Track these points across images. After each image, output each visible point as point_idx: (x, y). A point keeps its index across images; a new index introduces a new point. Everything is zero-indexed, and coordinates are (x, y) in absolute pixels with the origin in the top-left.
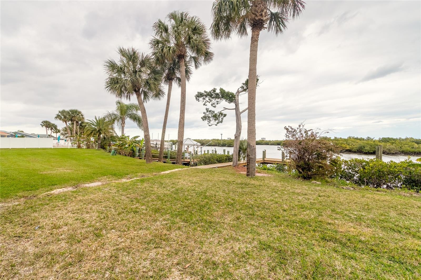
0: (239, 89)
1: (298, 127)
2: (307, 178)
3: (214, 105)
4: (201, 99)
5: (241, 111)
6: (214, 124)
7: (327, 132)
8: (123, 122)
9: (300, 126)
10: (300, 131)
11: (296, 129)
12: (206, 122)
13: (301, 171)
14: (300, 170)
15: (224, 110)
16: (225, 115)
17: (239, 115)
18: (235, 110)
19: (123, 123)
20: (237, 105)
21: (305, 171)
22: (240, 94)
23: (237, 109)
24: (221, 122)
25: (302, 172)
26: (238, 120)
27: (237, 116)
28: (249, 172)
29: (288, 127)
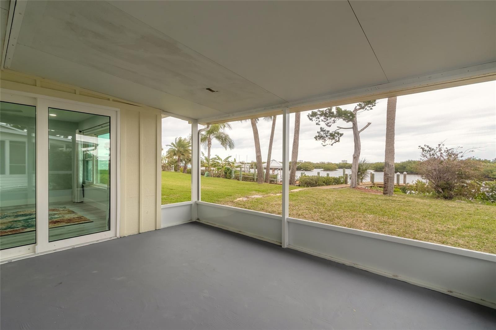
0: (356, 107)
1: (438, 146)
2: (448, 198)
3: (329, 125)
4: (314, 119)
5: (359, 130)
6: (329, 144)
7: (472, 151)
8: (210, 142)
9: (439, 145)
10: (440, 150)
11: (435, 149)
12: (321, 141)
13: (441, 191)
14: (439, 190)
15: (339, 129)
16: (341, 135)
17: (357, 134)
18: (352, 129)
19: (209, 144)
20: (355, 125)
21: (446, 190)
22: (358, 112)
23: (355, 127)
24: (339, 141)
25: (443, 192)
26: (357, 140)
27: (355, 135)
28: (387, 190)
29: (423, 146)
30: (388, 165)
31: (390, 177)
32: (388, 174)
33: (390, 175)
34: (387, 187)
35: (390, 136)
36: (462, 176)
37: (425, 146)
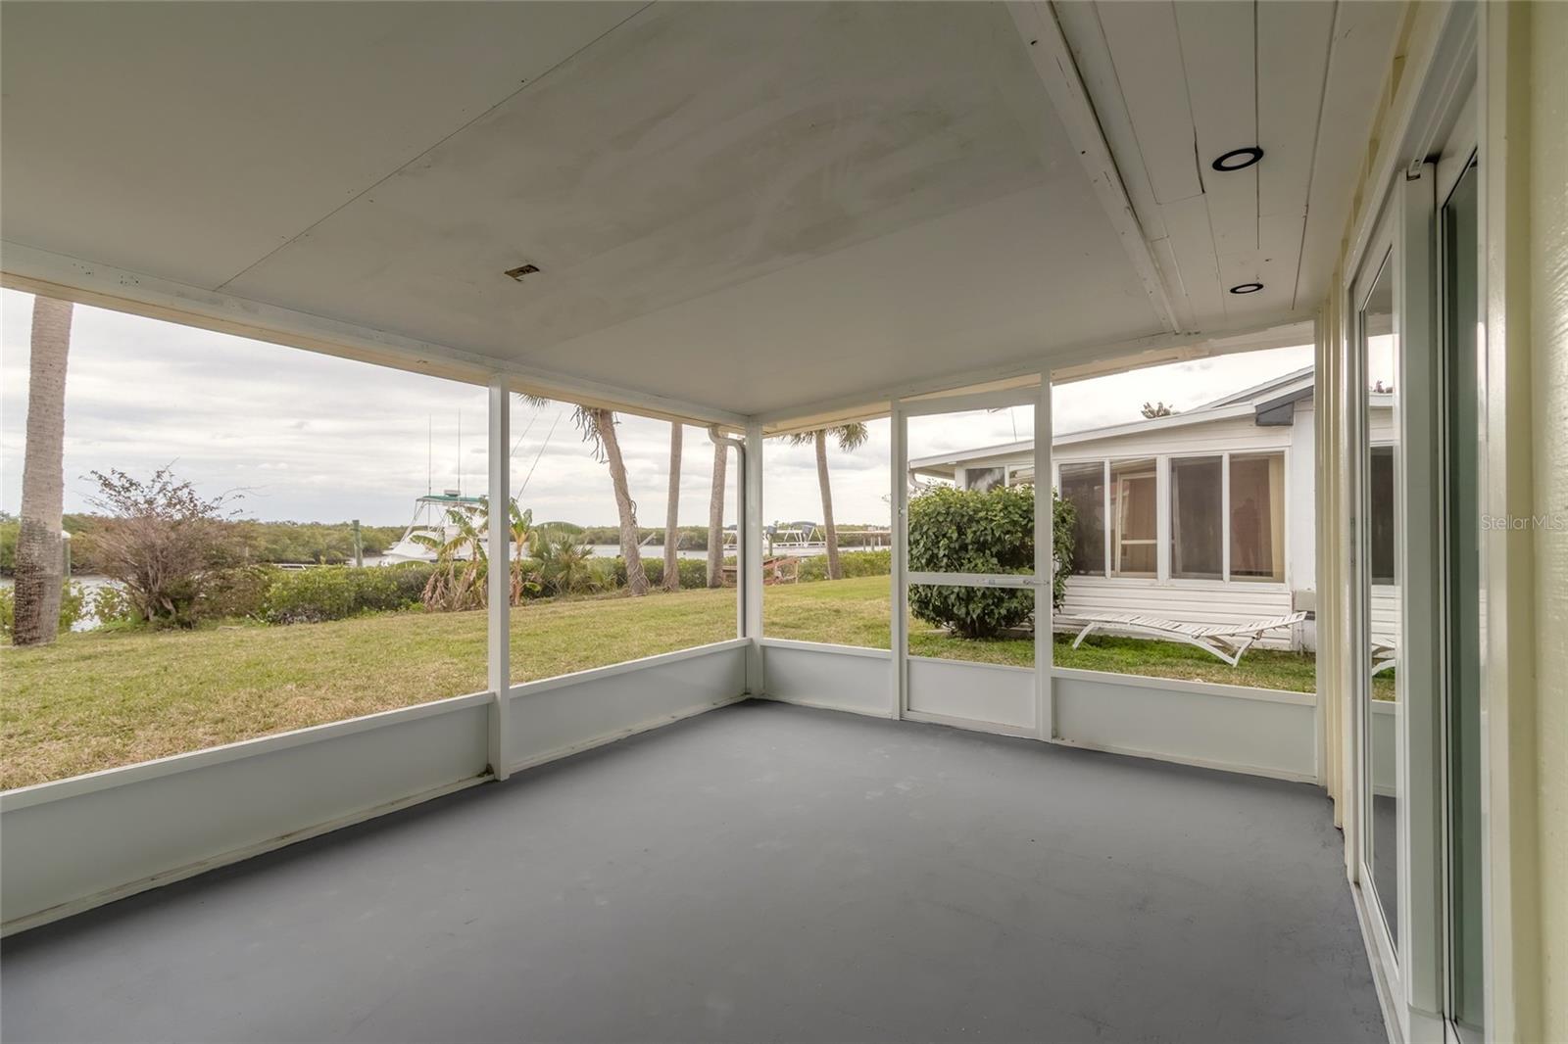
2: (193, 624)
9: (160, 473)
10: (163, 490)
13: (170, 606)
14: (167, 606)
21: (182, 604)
25: (173, 610)
28: (35, 628)
29: (107, 474)
30: (43, 532)
31: (51, 578)
32: (42, 569)
33: (48, 571)
34: (39, 615)
35: (52, 428)
36: (217, 561)
37: (113, 472)
